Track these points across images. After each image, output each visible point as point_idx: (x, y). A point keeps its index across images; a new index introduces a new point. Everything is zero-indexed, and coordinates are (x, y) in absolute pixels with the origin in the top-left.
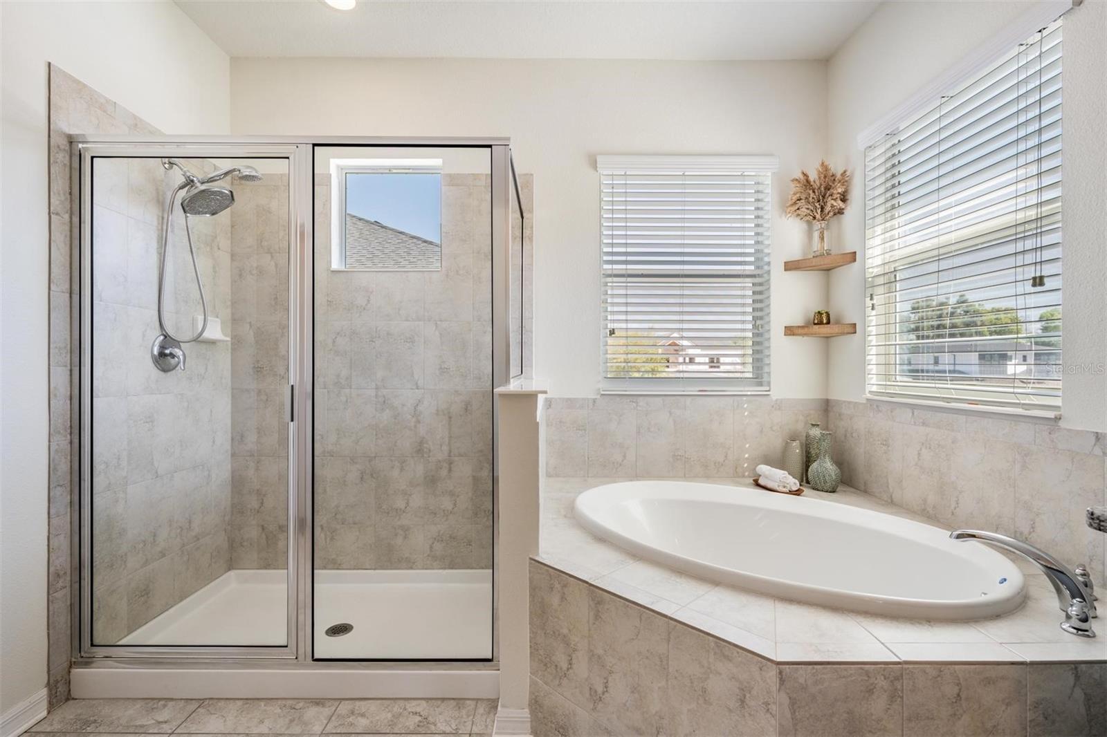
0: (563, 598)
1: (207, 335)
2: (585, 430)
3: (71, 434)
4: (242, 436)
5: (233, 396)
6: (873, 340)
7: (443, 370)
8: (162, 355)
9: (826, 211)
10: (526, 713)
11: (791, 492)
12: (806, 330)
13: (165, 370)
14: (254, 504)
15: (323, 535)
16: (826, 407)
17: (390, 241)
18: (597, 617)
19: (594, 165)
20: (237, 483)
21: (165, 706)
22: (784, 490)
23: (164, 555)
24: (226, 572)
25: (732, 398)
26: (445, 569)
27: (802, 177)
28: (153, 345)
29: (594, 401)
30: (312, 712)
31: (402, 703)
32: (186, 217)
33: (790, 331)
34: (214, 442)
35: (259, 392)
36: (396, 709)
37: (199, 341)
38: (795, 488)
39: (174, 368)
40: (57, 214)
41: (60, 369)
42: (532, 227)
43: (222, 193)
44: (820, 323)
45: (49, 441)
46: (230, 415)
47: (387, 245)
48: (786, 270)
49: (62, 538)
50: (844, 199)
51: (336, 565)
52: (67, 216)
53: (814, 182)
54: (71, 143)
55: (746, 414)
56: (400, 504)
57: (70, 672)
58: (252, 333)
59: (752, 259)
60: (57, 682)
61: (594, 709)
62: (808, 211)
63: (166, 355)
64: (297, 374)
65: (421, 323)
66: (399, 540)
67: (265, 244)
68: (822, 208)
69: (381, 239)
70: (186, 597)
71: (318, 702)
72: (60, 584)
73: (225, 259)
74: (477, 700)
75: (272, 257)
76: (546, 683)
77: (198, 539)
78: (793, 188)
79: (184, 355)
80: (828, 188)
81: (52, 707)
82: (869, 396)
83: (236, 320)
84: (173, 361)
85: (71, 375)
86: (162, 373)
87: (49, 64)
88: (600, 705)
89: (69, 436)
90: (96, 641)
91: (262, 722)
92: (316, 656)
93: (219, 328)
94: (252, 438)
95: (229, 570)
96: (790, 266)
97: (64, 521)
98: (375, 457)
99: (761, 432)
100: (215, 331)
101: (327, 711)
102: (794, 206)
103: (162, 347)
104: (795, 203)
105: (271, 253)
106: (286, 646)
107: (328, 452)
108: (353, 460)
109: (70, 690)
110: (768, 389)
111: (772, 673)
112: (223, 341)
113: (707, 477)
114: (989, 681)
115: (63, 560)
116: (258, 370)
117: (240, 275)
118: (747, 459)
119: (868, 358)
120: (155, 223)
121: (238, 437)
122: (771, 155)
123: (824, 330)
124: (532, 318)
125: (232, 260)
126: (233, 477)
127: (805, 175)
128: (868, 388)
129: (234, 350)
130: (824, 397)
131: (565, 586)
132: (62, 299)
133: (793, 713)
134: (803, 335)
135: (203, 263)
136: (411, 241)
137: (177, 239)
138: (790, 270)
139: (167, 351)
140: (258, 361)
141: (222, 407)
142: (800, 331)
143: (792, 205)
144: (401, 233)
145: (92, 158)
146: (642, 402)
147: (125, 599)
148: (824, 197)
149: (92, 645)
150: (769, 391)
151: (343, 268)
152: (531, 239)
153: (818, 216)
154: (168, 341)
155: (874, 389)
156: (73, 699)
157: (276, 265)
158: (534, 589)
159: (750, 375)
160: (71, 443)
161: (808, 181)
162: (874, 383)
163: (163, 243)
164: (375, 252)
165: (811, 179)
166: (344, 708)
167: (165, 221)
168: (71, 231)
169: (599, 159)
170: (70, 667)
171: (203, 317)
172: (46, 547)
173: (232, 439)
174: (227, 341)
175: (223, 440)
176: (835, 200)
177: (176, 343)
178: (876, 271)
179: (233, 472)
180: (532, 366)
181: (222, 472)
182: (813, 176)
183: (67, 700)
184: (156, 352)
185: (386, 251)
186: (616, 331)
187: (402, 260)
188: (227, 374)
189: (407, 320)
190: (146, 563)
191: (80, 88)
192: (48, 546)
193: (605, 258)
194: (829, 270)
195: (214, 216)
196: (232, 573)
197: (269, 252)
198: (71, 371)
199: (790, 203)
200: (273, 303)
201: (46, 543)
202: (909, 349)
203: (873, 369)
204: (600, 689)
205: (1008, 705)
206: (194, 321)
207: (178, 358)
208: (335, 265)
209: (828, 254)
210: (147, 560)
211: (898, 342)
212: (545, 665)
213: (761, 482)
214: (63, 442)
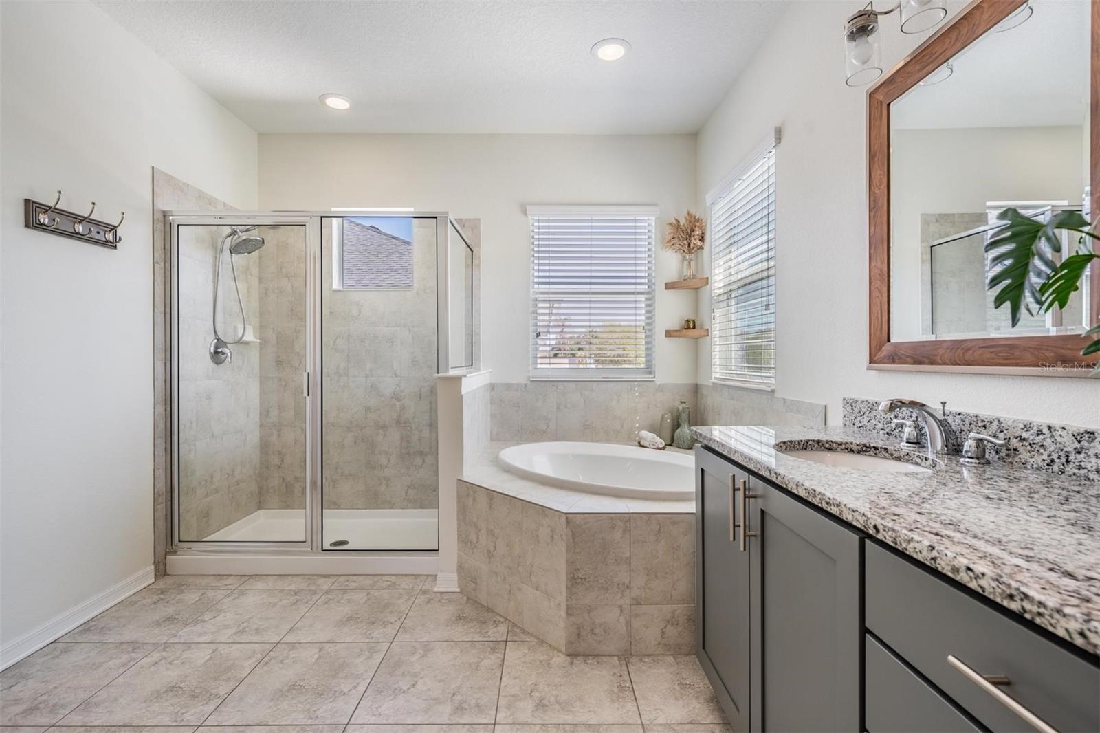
0: (474, 500)
1: (246, 338)
2: (519, 407)
3: (165, 404)
4: (268, 411)
5: (261, 382)
6: (717, 341)
7: (415, 363)
8: (216, 353)
9: (691, 247)
10: (455, 576)
11: (658, 448)
12: (678, 333)
13: (218, 363)
14: (277, 461)
15: (327, 484)
16: (696, 389)
17: (384, 246)
18: (491, 507)
19: (525, 212)
20: (264, 446)
21: (227, 578)
22: (654, 447)
23: (217, 492)
24: (256, 511)
25: (626, 383)
26: (417, 508)
27: (675, 222)
28: (211, 346)
29: (526, 385)
30: (322, 581)
31: (379, 577)
32: (232, 256)
33: (669, 334)
34: (248, 415)
35: (280, 379)
36: (376, 579)
37: (241, 343)
38: (661, 446)
39: (223, 362)
40: (158, 263)
41: (159, 362)
42: (479, 258)
43: (256, 240)
44: (688, 328)
45: (154, 408)
46: (258, 397)
47: (382, 251)
48: (666, 289)
49: (161, 470)
50: (702, 239)
51: (336, 505)
52: (162, 264)
53: (684, 225)
54: (165, 216)
55: (637, 394)
56: (384, 461)
57: (165, 558)
58: (274, 336)
59: (646, 281)
60: (159, 562)
61: (490, 562)
62: (680, 247)
63: (218, 353)
64: (311, 364)
65: (399, 328)
66: (383, 488)
67: (284, 270)
68: (689, 245)
69: (376, 245)
70: (231, 524)
71: (325, 576)
72: (160, 501)
73: (255, 282)
74: (428, 575)
75: (289, 280)
76: (465, 554)
77: (238, 484)
78: (669, 230)
79: (230, 352)
80: (693, 230)
81: (156, 577)
82: (714, 380)
83: (262, 327)
84: (223, 357)
85: (165, 366)
86: (215, 365)
87: (153, 168)
88: (493, 559)
89: (164, 406)
90: (181, 539)
91: (291, 585)
92: (324, 548)
93: (252, 335)
94: (274, 413)
95: (259, 509)
96: (669, 286)
97: (162, 460)
98: (365, 427)
99: (648, 408)
100: (250, 337)
101: (331, 580)
102: (670, 243)
103: (216, 347)
104: (671, 241)
105: (288, 277)
106: (305, 542)
107: (331, 424)
108: (349, 429)
109: (166, 570)
110: (653, 376)
111: (563, 519)
112: (254, 342)
113: (608, 441)
114: (675, 523)
115: (161, 486)
116: (279, 363)
117: (266, 293)
118: (637, 427)
119: (713, 353)
120: (211, 261)
121: (264, 413)
122: (655, 205)
123: (691, 332)
124: (480, 325)
125: (260, 283)
126: (261, 441)
127: (676, 220)
128: (714, 375)
129: (261, 349)
130: (695, 382)
131: (475, 492)
132: (160, 318)
133: (574, 539)
134: (679, 336)
135: (242, 287)
136: (403, 246)
137: (225, 272)
138: (669, 289)
139: (219, 350)
140: (279, 357)
141: (254, 390)
142: (675, 334)
143: (668, 242)
144: (394, 238)
145: (178, 225)
146: (561, 386)
147: (195, 517)
148: (690, 236)
149: (179, 541)
150: (654, 378)
151: (341, 288)
152: (479, 266)
153: (686, 250)
154: (220, 343)
155: (718, 376)
156: (169, 575)
157: (292, 286)
158: (459, 497)
159: (643, 366)
160: (166, 410)
161: (679, 226)
162: (717, 372)
163: (216, 274)
164: (371, 257)
165: (682, 223)
166: (342, 579)
167: (218, 259)
168: (165, 273)
169: (528, 208)
170: (166, 555)
171: (243, 326)
172: (153, 476)
173: (261, 414)
174: (256, 342)
175: (255, 416)
176: (695, 239)
177: (224, 344)
178: (718, 292)
179: (261, 438)
180: (479, 360)
181: (254, 437)
182: (683, 222)
183: (164, 575)
184: (212, 351)
185: (381, 256)
186: (541, 334)
187: (395, 265)
188: (257, 366)
189: (388, 327)
190: (207, 495)
191: (170, 179)
192: (154, 475)
193: (536, 280)
194: (698, 289)
195: (251, 254)
196: (261, 512)
197: (287, 276)
198: (165, 363)
199: (667, 240)
200: (290, 313)
201: (153, 473)
202: (739, 348)
203: (717, 361)
204: (492, 549)
205: (685, 535)
206: (235, 329)
207: (228, 355)
208: (335, 286)
209: (694, 278)
210: (207, 493)
211: (733, 342)
212: (465, 543)
213: (642, 443)
214: (161, 409)
